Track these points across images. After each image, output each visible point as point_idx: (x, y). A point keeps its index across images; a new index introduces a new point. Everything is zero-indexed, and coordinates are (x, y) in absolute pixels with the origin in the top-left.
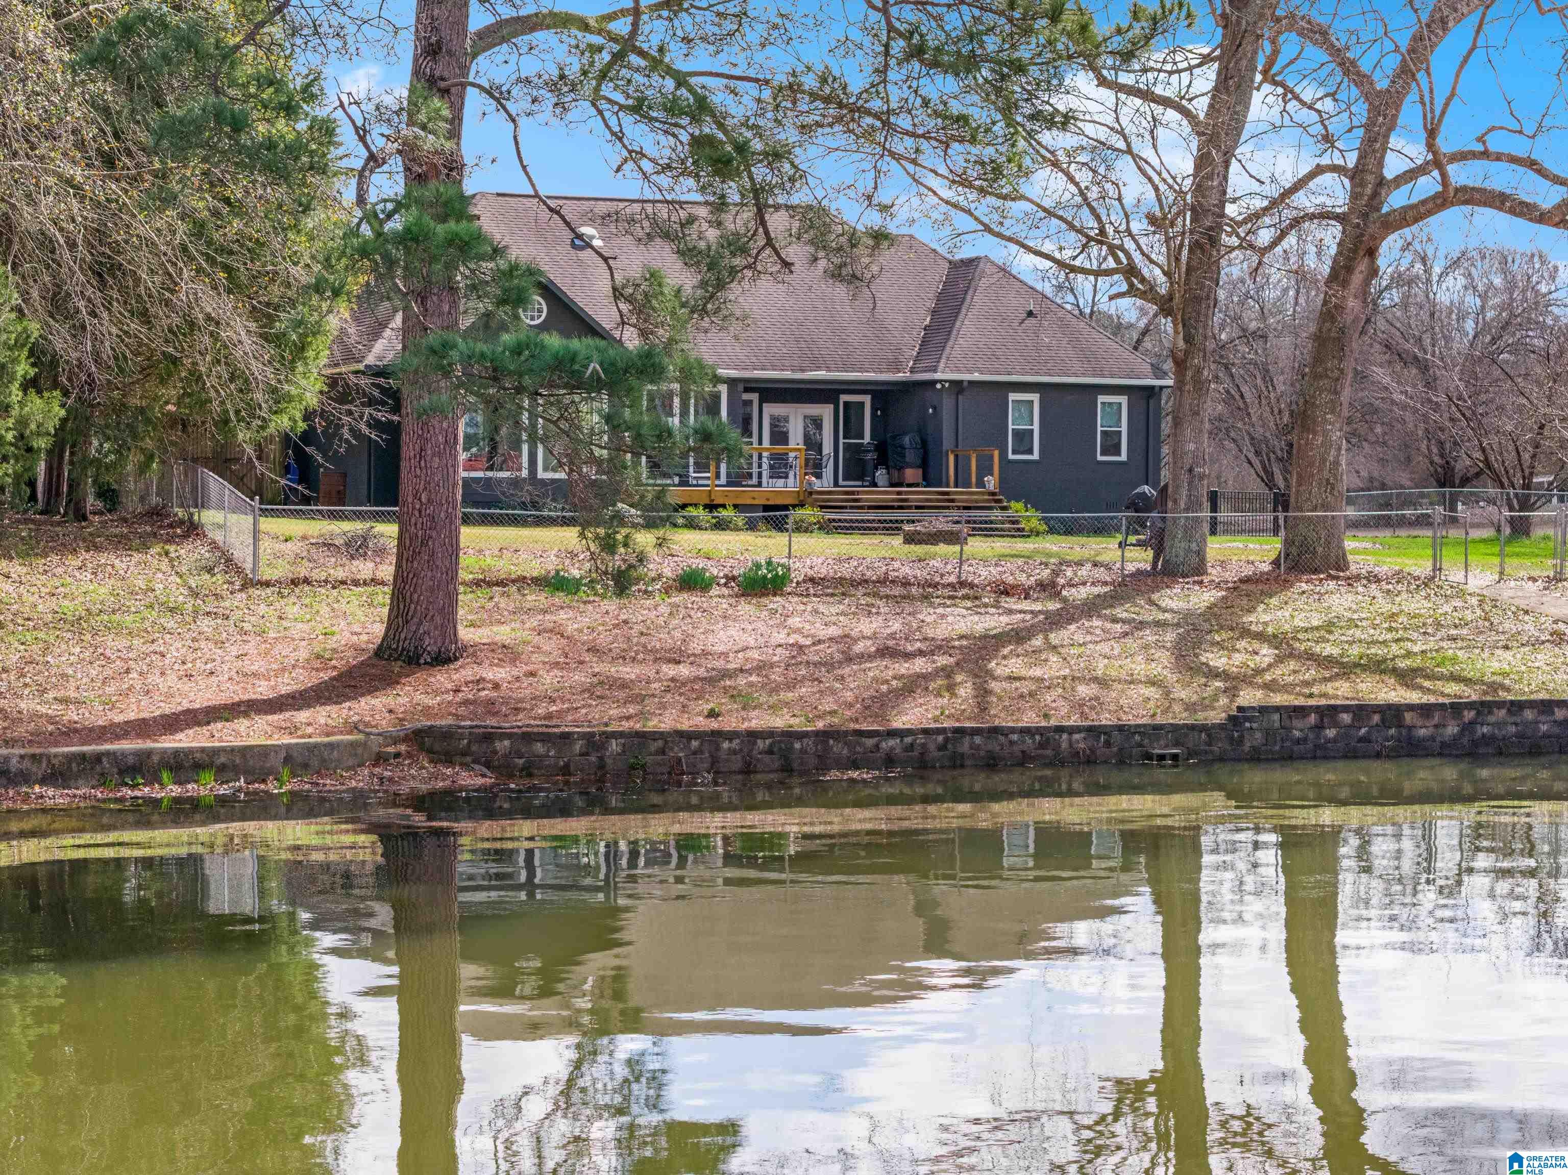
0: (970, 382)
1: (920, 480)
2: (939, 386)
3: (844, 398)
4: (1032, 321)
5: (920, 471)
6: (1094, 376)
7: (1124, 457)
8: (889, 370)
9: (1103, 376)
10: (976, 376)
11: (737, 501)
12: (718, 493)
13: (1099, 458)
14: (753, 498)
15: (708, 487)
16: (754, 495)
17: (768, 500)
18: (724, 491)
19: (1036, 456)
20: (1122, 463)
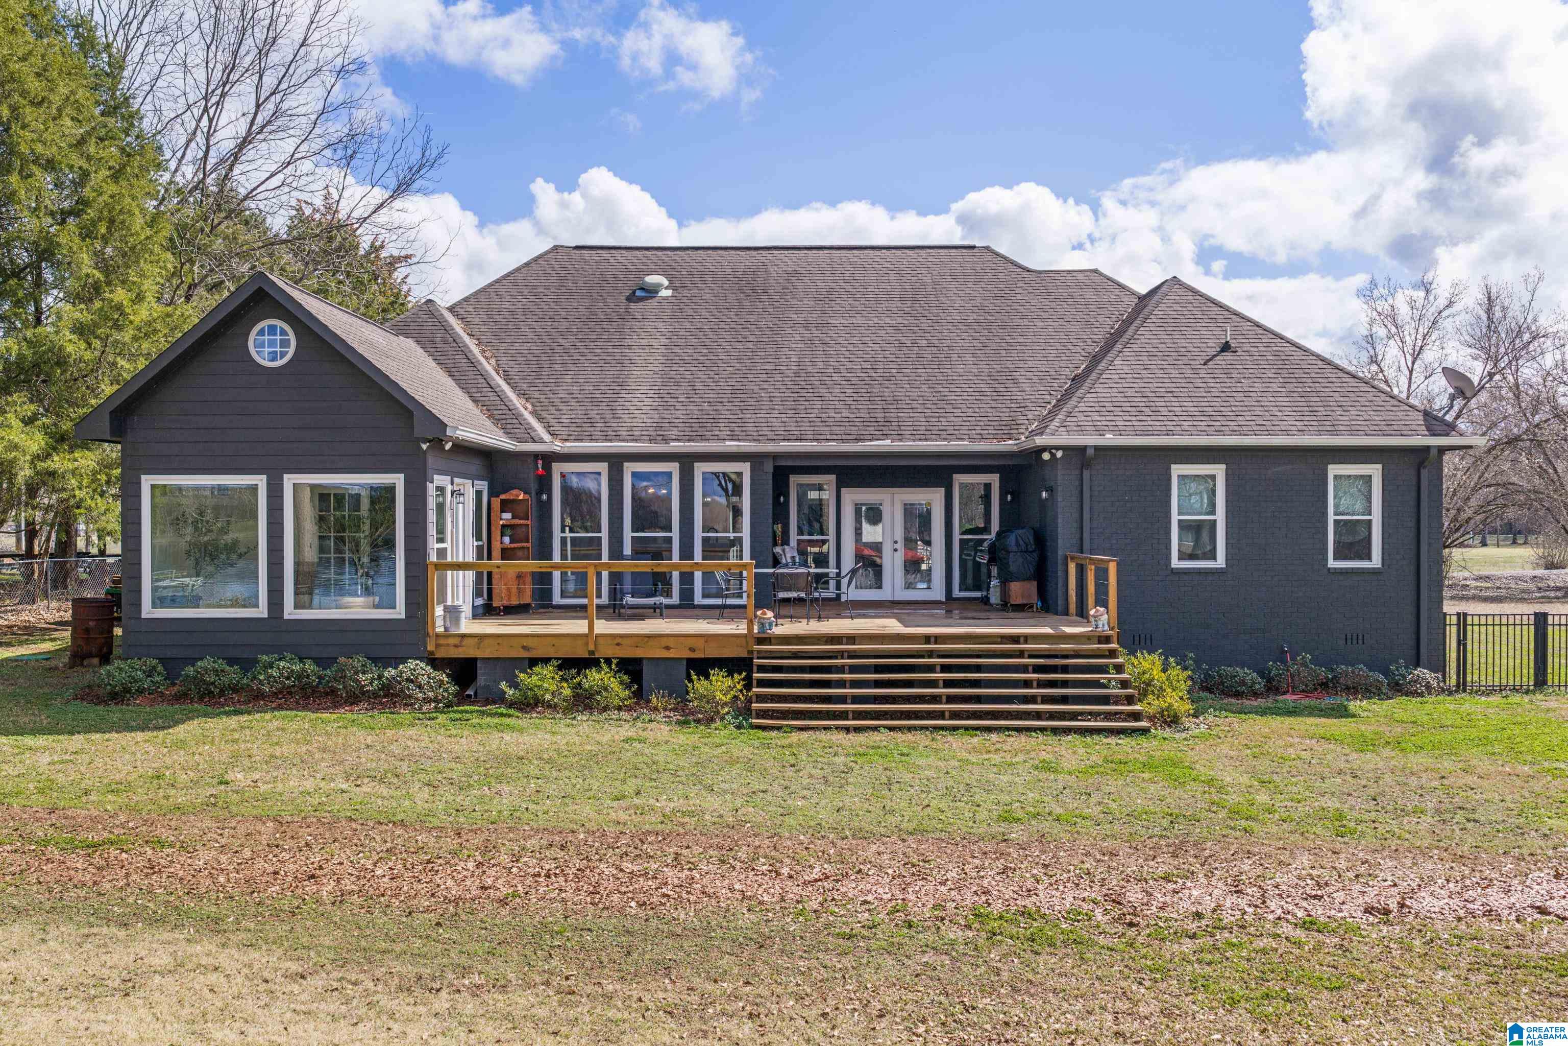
0: (1097, 448)
1: (1035, 599)
2: (1046, 456)
3: (960, 479)
4: (1228, 356)
5: (1033, 586)
6: (1319, 433)
7: (1376, 561)
8: (996, 437)
9: (1335, 433)
10: (1110, 439)
11: (638, 653)
12: (601, 641)
13: (1332, 563)
14: (668, 648)
15: (585, 630)
16: (671, 642)
17: (692, 650)
18: (613, 636)
19: (1220, 561)
20: (1374, 572)
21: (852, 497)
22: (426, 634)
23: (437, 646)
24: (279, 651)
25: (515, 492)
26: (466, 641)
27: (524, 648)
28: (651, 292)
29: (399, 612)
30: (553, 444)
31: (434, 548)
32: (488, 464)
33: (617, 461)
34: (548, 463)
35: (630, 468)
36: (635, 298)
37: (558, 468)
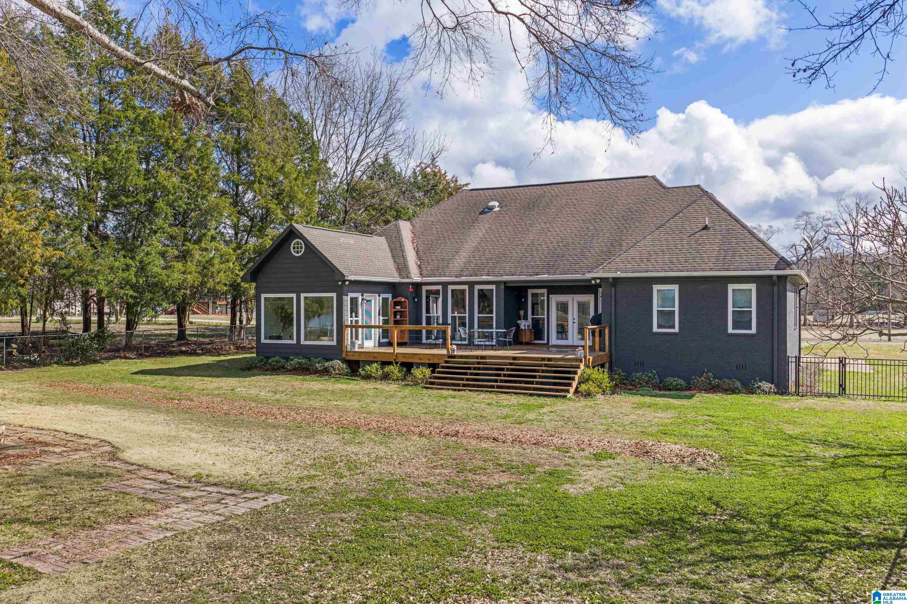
7: (754, 330)
10: (620, 274)
11: (411, 361)
12: (398, 355)
13: (730, 330)
14: (420, 359)
15: (392, 351)
16: (421, 357)
17: (429, 360)
18: (403, 354)
19: (676, 330)
20: (752, 336)
21: (555, 299)
22: (342, 351)
23: (347, 355)
24: (297, 355)
25: (400, 298)
26: (356, 354)
27: (374, 357)
28: (491, 209)
29: (334, 343)
30: (417, 279)
31: (348, 320)
32: (392, 287)
33: (445, 285)
34: (418, 286)
35: (450, 287)
36: (482, 213)
37: (424, 288)
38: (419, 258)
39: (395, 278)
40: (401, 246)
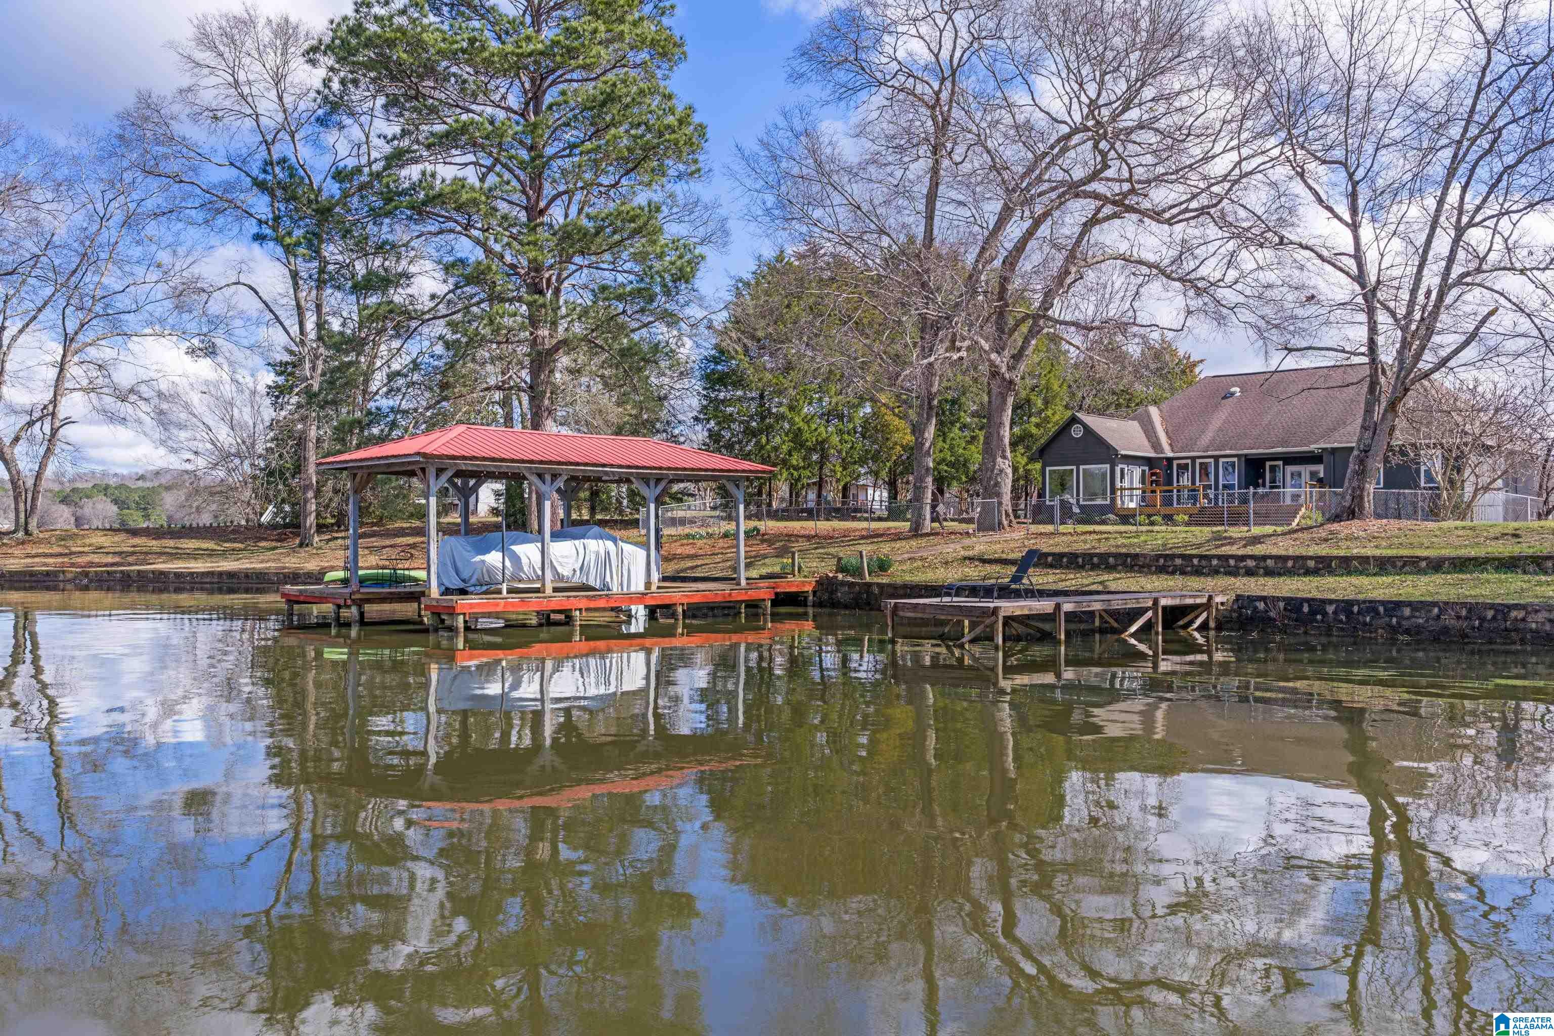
14: (1178, 511)
21: (1290, 469)
22: (1114, 508)
23: (1117, 510)
25: (1155, 470)
26: (1123, 509)
28: (1233, 394)
29: (1109, 502)
30: (1170, 454)
31: (1118, 484)
32: (1148, 461)
33: (1193, 459)
34: (1170, 460)
35: (1198, 461)
36: (1225, 398)
37: (1175, 463)
38: (1169, 437)
39: (1152, 454)
40: (1153, 428)
